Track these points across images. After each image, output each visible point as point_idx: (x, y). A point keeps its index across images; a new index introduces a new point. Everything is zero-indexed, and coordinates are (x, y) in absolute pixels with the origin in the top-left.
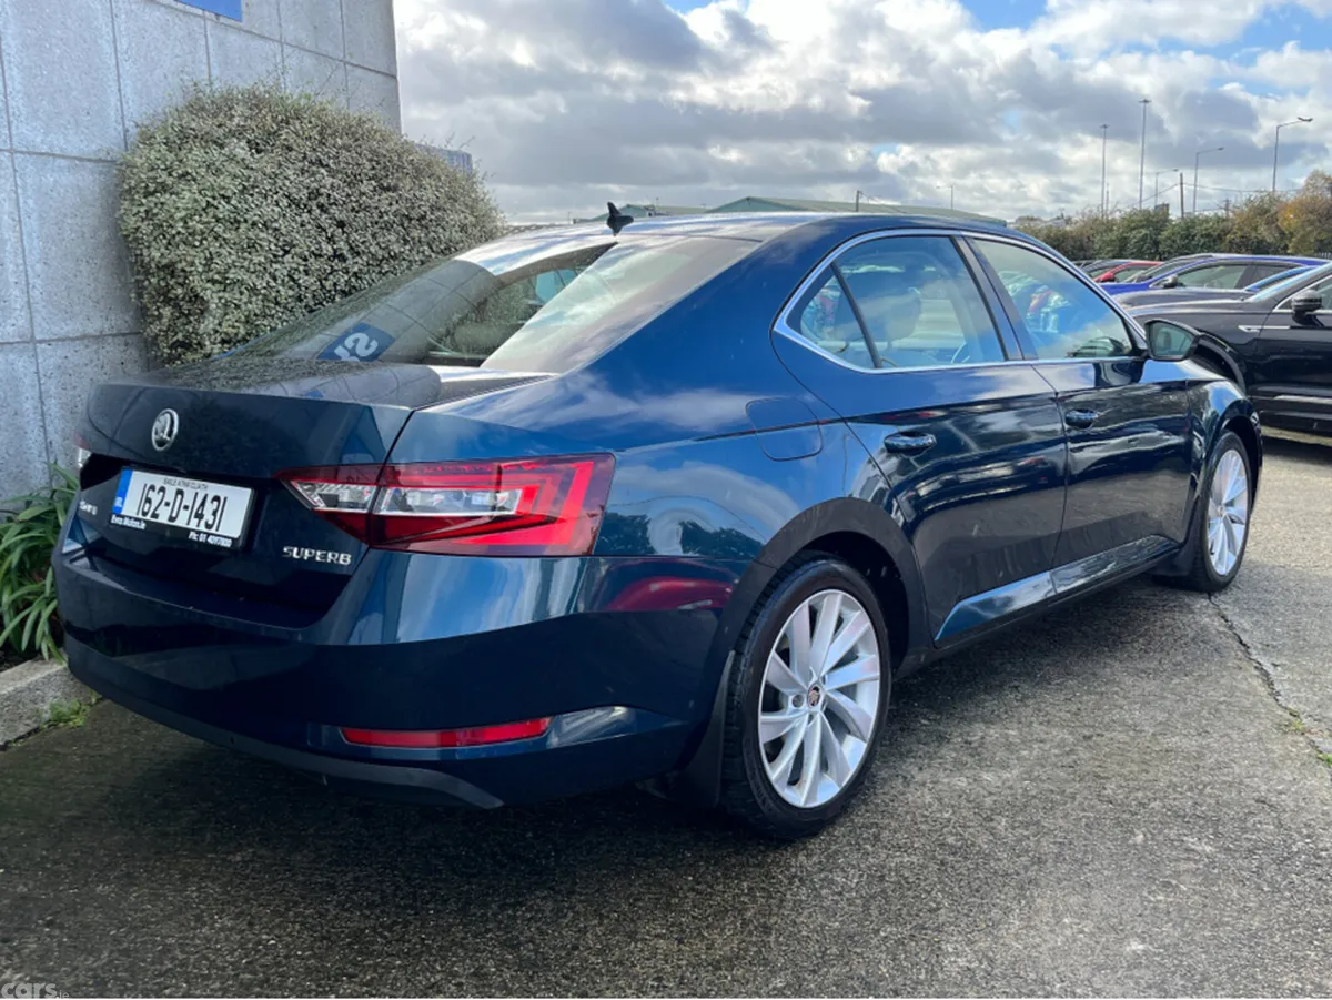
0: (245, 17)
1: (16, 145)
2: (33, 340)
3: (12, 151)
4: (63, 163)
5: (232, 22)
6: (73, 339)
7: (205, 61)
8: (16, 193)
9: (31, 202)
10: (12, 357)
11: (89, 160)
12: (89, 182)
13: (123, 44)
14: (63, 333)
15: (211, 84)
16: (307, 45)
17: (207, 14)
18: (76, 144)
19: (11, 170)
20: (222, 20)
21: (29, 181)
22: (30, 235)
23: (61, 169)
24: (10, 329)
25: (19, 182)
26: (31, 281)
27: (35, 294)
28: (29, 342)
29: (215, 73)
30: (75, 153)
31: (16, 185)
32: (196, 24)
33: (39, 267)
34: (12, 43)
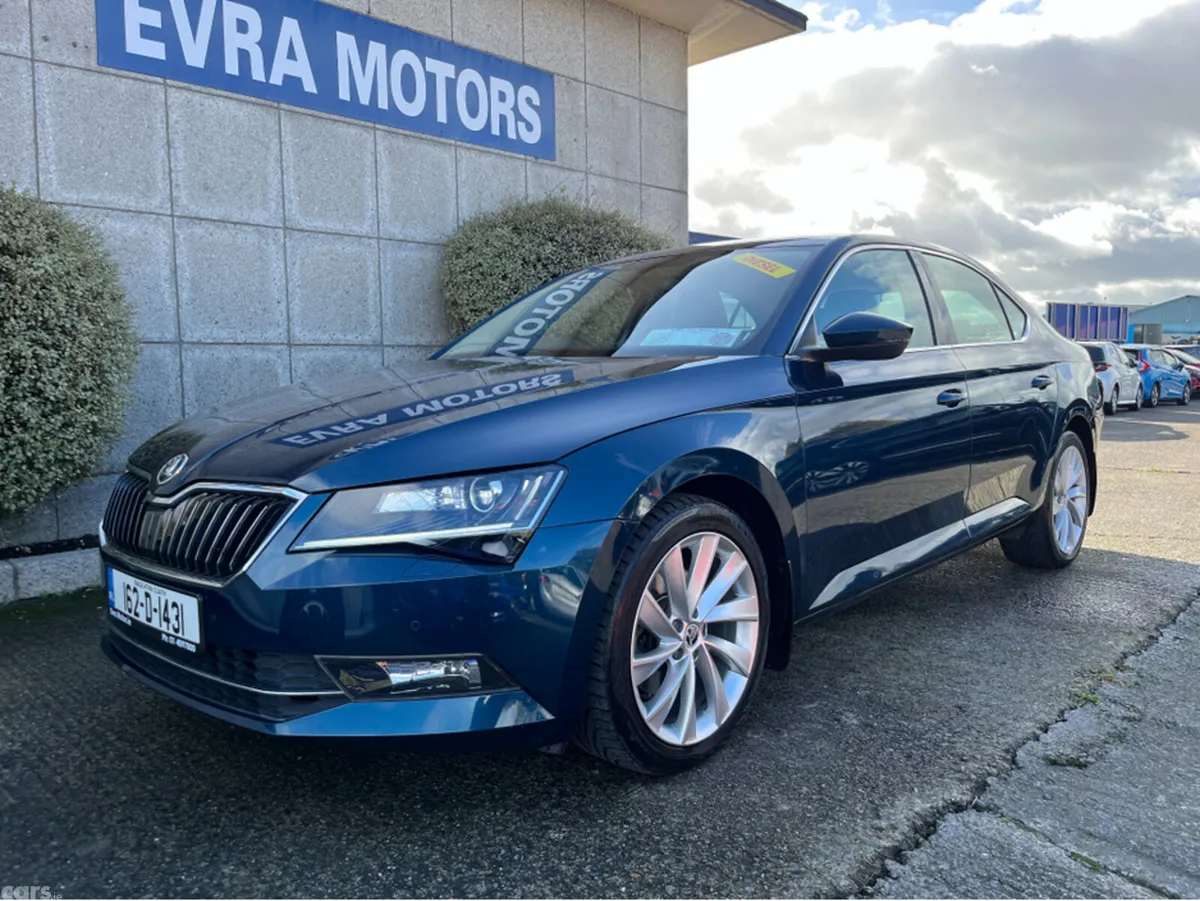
0: (558, 157)
1: (381, 235)
2: (381, 345)
3: (379, 238)
4: (412, 245)
5: (548, 162)
6: (410, 347)
7: (524, 185)
8: (379, 262)
9: (388, 267)
10: (367, 353)
11: (431, 244)
12: (430, 256)
13: (462, 177)
14: (402, 342)
15: (526, 198)
16: (609, 173)
17: (528, 157)
18: (421, 234)
19: (377, 249)
20: (540, 160)
21: (389, 255)
22: (386, 285)
23: (412, 249)
24: (366, 337)
25: (381, 255)
26: (384, 312)
27: (387, 319)
28: (379, 345)
29: (530, 192)
30: (422, 240)
31: (379, 257)
32: (519, 164)
33: (390, 304)
34: (385, 179)
